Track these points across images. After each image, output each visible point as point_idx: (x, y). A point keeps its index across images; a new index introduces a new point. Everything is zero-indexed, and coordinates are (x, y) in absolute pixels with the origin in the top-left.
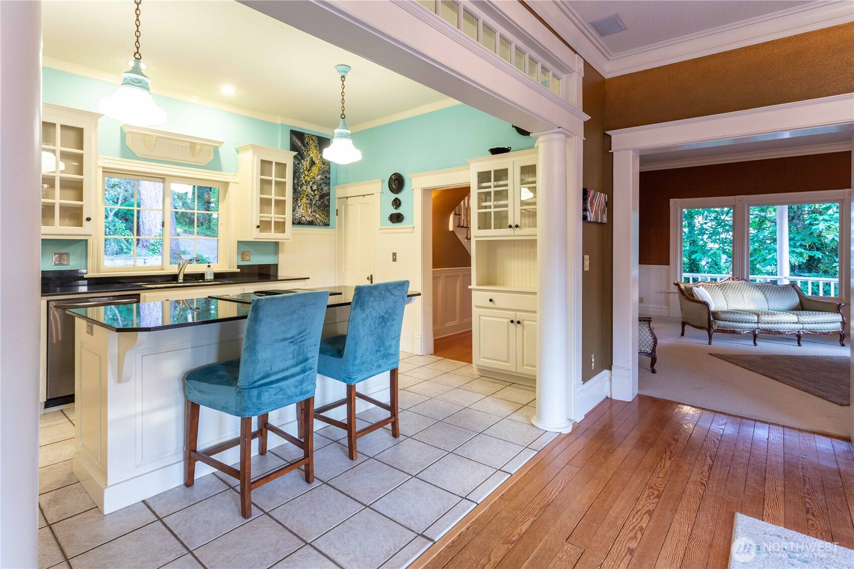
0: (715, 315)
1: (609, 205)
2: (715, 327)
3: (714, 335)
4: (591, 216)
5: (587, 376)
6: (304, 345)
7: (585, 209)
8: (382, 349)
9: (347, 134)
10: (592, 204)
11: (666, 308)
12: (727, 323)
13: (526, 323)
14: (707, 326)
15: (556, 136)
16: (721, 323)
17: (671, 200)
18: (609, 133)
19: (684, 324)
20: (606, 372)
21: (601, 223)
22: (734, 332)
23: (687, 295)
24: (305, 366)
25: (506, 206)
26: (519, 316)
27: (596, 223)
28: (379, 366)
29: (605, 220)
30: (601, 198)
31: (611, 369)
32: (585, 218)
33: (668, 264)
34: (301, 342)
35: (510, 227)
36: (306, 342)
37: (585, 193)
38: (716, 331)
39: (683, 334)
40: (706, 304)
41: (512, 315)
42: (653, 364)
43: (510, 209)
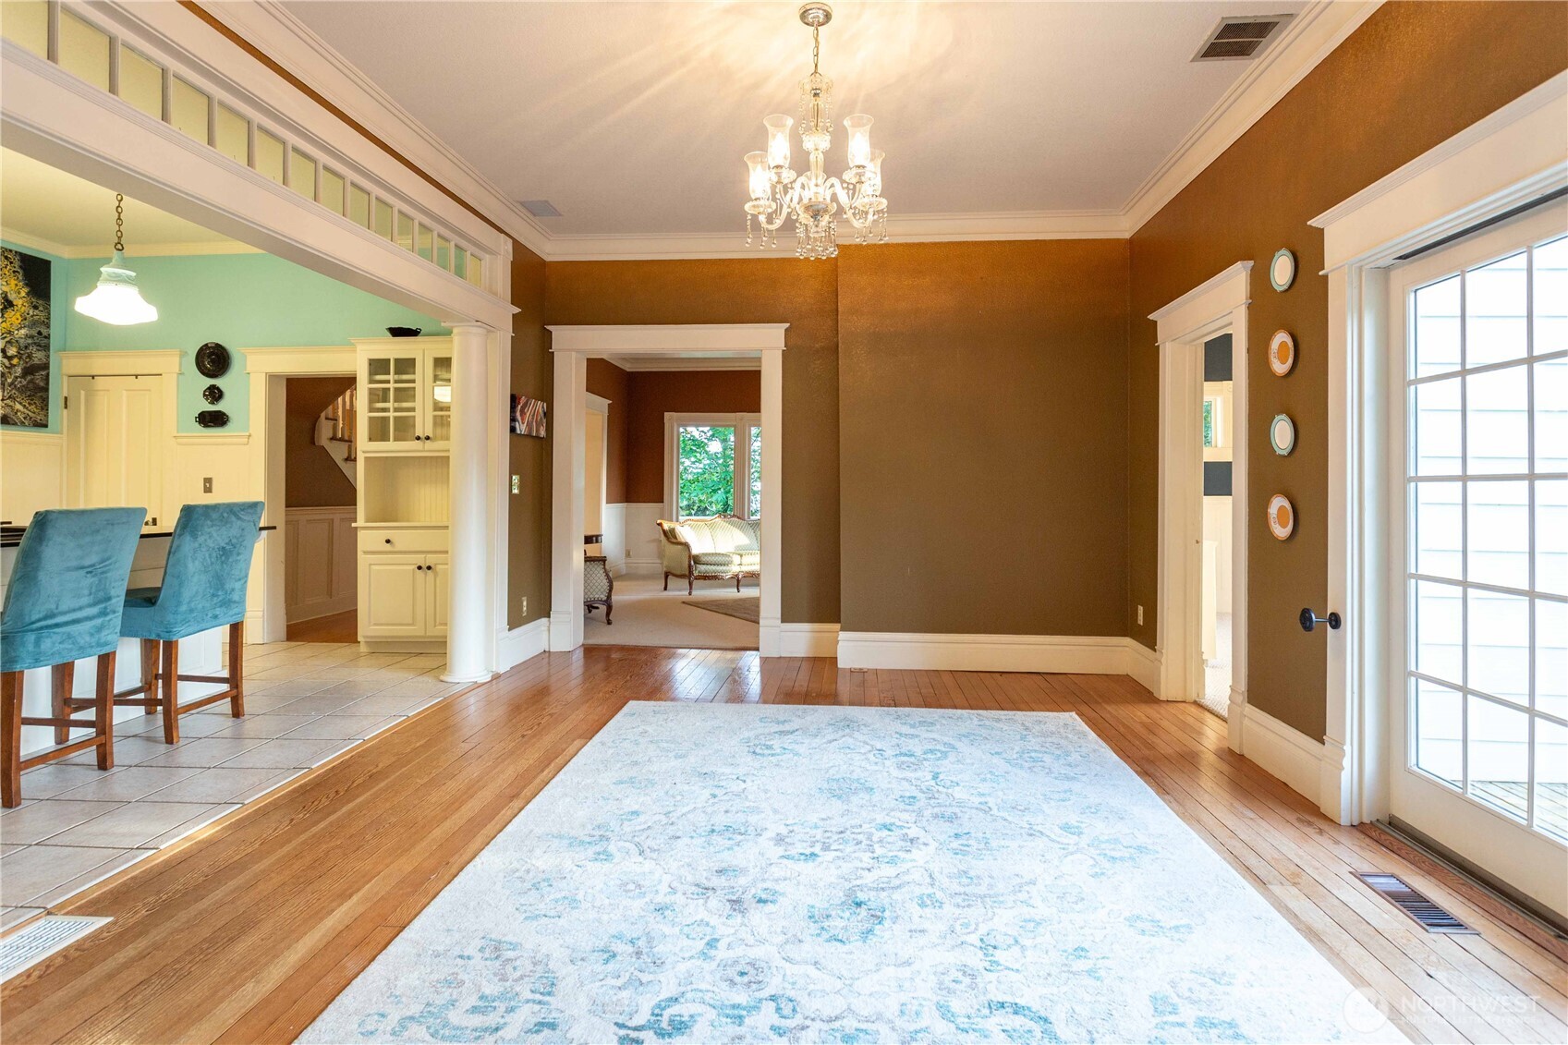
0: (697, 560)
1: (549, 415)
2: (696, 573)
3: (695, 583)
4: (521, 428)
5: (515, 621)
6: (106, 578)
7: (513, 420)
8: (220, 593)
9: (129, 277)
10: (523, 413)
11: (659, 561)
12: (708, 567)
13: (439, 567)
14: (687, 573)
15: (475, 330)
16: (702, 568)
17: (667, 415)
18: (548, 327)
19: (667, 575)
20: (544, 620)
21: (537, 437)
22: (715, 577)
23: (670, 536)
24: (106, 608)
25: (413, 409)
26: (431, 560)
27: (529, 436)
28: (216, 617)
29: (543, 433)
30: (540, 406)
31: (549, 617)
32: (513, 430)
33: (661, 500)
34: (102, 573)
35: (418, 438)
36: (109, 575)
37: (514, 400)
38: (698, 578)
39: (665, 589)
40: (686, 546)
41: (420, 560)
42: (608, 614)
43: (418, 414)
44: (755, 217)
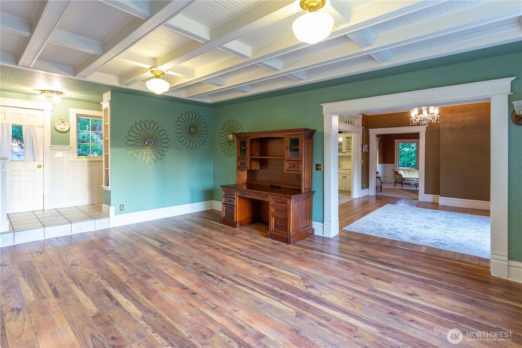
0: (404, 179)
1: (368, 147)
2: (404, 183)
3: (403, 185)
4: (364, 151)
5: (363, 188)
7: (362, 149)
10: (364, 148)
11: (393, 179)
13: (347, 177)
14: (401, 183)
15: (356, 134)
16: (406, 181)
17: (395, 140)
18: (369, 129)
19: (395, 183)
20: (368, 189)
21: (367, 152)
22: (409, 184)
23: (396, 173)
25: (342, 147)
26: (346, 175)
27: (365, 152)
29: (367, 151)
30: (367, 146)
31: (368, 188)
32: (362, 151)
33: (394, 163)
35: (343, 152)
37: (362, 145)
38: (404, 184)
39: (395, 186)
40: (401, 175)
41: (343, 175)
42: (381, 190)
44: (412, 120)
